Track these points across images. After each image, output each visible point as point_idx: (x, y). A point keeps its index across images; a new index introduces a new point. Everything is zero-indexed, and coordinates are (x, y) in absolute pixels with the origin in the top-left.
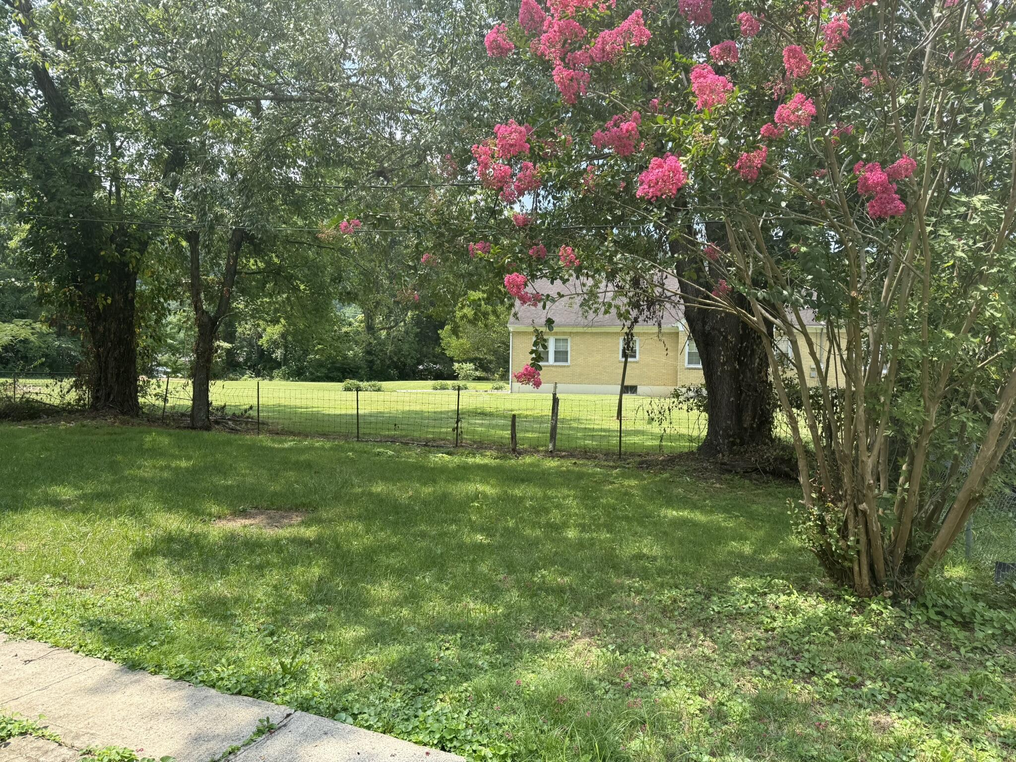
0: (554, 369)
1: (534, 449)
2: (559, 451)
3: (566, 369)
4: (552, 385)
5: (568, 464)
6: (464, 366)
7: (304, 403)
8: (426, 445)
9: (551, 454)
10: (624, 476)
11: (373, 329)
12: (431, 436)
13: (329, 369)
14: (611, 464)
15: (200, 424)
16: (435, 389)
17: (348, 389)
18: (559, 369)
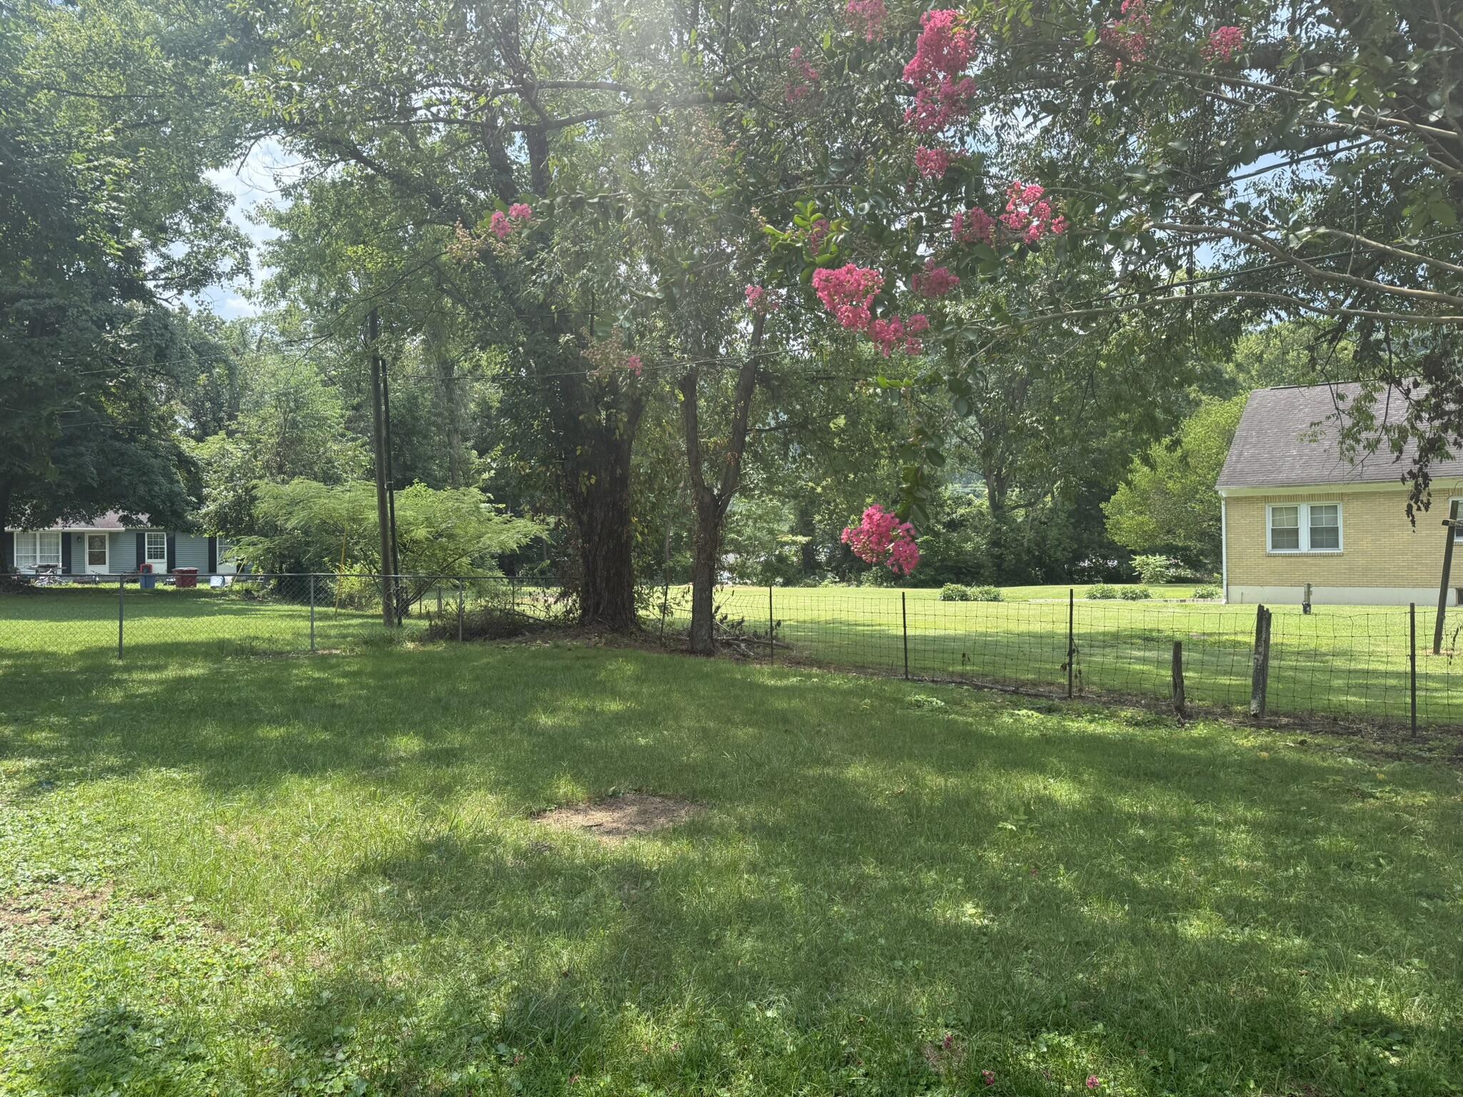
0: (1309, 560)
1: (1222, 709)
2: (1276, 714)
3: (1335, 561)
4: (1302, 590)
5: (1286, 743)
6: (1151, 559)
7: (867, 618)
8: (1015, 692)
9: (1256, 721)
10: (1403, 782)
11: (1001, 507)
12: (1031, 676)
13: (936, 569)
14: (1390, 748)
15: (700, 646)
16: (1092, 597)
17: (947, 598)
18: (1322, 561)
